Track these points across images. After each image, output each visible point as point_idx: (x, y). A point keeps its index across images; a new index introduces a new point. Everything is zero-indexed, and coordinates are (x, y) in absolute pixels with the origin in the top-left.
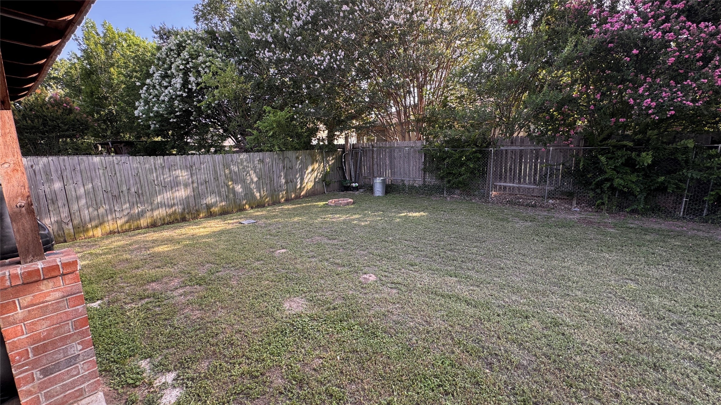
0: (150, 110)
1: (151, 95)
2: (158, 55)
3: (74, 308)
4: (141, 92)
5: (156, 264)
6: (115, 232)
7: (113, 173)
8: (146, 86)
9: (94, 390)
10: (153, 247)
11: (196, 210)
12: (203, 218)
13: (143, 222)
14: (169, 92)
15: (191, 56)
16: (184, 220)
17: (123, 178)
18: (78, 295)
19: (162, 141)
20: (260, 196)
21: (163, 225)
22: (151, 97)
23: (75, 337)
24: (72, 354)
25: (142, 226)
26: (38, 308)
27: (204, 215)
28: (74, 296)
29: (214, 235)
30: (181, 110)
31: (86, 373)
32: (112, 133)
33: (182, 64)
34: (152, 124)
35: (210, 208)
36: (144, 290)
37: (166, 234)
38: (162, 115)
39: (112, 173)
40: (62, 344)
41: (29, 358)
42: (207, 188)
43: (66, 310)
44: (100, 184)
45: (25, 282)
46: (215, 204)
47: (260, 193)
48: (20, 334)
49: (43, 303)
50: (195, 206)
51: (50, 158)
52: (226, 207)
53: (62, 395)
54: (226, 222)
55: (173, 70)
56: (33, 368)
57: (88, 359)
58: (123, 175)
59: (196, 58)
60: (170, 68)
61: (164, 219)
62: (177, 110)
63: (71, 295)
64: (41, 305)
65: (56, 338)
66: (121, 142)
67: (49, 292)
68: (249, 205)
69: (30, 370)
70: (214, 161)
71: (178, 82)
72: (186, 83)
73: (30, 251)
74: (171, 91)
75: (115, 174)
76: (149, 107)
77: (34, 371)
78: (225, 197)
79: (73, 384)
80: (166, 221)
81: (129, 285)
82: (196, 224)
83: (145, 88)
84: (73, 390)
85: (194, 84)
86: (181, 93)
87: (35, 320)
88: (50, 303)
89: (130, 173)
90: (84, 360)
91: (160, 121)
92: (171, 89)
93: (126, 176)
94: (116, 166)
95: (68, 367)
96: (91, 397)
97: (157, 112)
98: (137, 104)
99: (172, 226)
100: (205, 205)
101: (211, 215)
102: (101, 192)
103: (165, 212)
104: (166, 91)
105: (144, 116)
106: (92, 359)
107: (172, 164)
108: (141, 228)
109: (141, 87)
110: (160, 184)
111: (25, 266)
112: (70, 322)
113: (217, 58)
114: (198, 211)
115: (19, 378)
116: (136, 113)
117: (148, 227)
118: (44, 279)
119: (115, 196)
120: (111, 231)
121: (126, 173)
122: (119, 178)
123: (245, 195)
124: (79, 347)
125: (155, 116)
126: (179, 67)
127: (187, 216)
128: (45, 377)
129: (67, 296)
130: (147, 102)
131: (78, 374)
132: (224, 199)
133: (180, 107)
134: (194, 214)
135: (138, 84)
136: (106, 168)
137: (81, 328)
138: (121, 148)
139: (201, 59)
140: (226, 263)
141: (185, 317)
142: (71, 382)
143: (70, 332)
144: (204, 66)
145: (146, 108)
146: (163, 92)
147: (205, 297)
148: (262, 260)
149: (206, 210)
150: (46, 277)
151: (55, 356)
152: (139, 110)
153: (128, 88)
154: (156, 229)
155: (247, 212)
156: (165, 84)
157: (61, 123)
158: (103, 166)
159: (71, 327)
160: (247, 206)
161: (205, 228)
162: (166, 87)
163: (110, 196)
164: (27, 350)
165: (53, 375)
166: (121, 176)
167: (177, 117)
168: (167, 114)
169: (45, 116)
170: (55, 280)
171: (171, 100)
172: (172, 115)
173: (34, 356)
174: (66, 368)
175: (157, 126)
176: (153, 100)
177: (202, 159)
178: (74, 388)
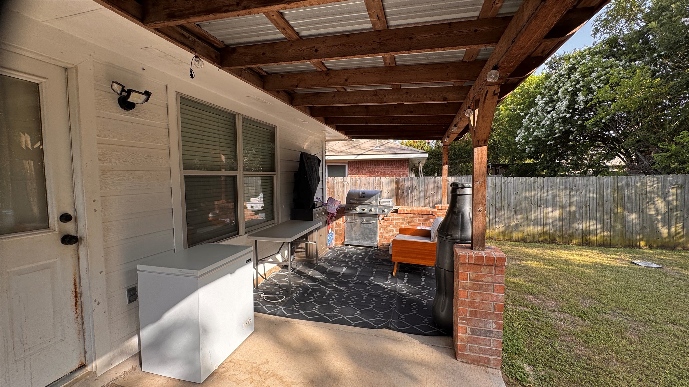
0: (530, 135)
1: (532, 121)
2: (547, 83)
3: (497, 294)
4: (524, 121)
5: (531, 278)
6: (492, 239)
7: (500, 190)
8: (529, 115)
9: (496, 366)
10: (526, 260)
11: (569, 235)
12: (575, 244)
13: (516, 235)
14: (552, 116)
15: (583, 75)
16: (554, 241)
17: (506, 195)
18: (501, 285)
19: (534, 163)
20: (669, 233)
21: (532, 242)
22: (532, 123)
23: (493, 316)
24: (489, 328)
25: (514, 239)
26: (478, 284)
27: (577, 241)
28: (499, 284)
29: (596, 266)
30: (561, 131)
31: (494, 349)
32: (492, 158)
33: (571, 86)
34: (529, 147)
35: (586, 236)
36: (523, 299)
37: (536, 251)
38: (540, 139)
39: (498, 191)
40: (484, 317)
41: (467, 316)
42: (586, 214)
43: (492, 293)
44: (489, 198)
45: (475, 263)
46: (594, 233)
47: (669, 228)
48: (466, 297)
49: (481, 281)
50: (569, 230)
51: (463, 177)
52: (608, 239)
53: (478, 355)
54: (609, 256)
55: (560, 94)
56: (467, 324)
57: (498, 338)
58: (506, 193)
59: (589, 75)
60: (557, 93)
61: (534, 237)
62: (556, 131)
63: (497, 283)
64: (479, 283)
65: (483, 311)
66: (499, 165)
67: (485, 275)
68: (647, 242)
69: (466, 325)
70: (601, 183)
71: (563, 105)
72: (573, 102)
73: (479, 243)
74: (554, 115)
75: (501, 191)
76: (529, 133)
77: (468, 327)
78: (609, 226)
79: (485, 352)
80: (536, 240)
81: (509, 288)
82: (568, 249)
83: (527, 117)
84: (485, 356)
85: (582, 103)
86: (565, 114)
87: (475, 291)
88: (484, 283)
89: (512, 191)
90: (495, 337)
91: (535, 145)
92: (555, 113)
93: (509, 194)
94: (503, 185)
95: (485, 336)
96: (494, 370)
97: (536, 136)
98: (518, 132)
99: (541, 245)
100: (580, 231)
101: (586, 244)
102: (489, 205)
103: (536, 230)
104: (549, 116)
105: (523, 141)
106: (500, 340)
107: (552, 185)
108: (513, 241)
109: (524, 117)
110: (536, 203)
111: (475, 252)
112: (492, 303)
113: (618, 67)
114: (571, 237)
115: (460, 326)
116: (517, 139)
117: (518, 241)
118: (485, 265)
119: (498, 209)
120: (490, 237)
121: (509, 191)
122: (503, 194)
123: (643, 228)
124: (494, 326)
125: (534, 140)
126: (567, 89)
127: (558, 239)
128: (472, 334)
129: (495, 283)
130: (527, 129)
131: (489, 346)
132: (607, 228)
133: (561, 128)
134: (566, 238)
135: (522, 114)
136: (495, 186)
137: (498, 311)
138: (498, 169)
139: (594, 75)
140: (616, 307)
141: (568, 346)
142: (484, 348)
143: (491, 311)
144: (597, 82)
145: (526, 134)
146: (545, 117)
147: (590, 336)
148: (681, 325)
149: (581, 237)
150: (486, 264)
151: (480, 324)
152: (520, 136)
153: (510, 120)
154: (526, 244)
155: (641, 250)
156: (549, 109)
157: (463, 152)
158: (493, 184)
159: (492, 307)
160: (642, 243)
161: (581, 255)
162: (549, 113)
163: (494, 209)
164: (467, 309)
165: (476, 337)
166: (505, 194)
167: (555, 139)
168: (545, 137)
169: (455, 148)
170: (490, 267)
171: (553, 122)
172: (550, 138)
173: (470, 316)
174: (484, 336)
175: (533, 149)
176: (534, 126)
177: (585, 182)
178: (485, 355)
